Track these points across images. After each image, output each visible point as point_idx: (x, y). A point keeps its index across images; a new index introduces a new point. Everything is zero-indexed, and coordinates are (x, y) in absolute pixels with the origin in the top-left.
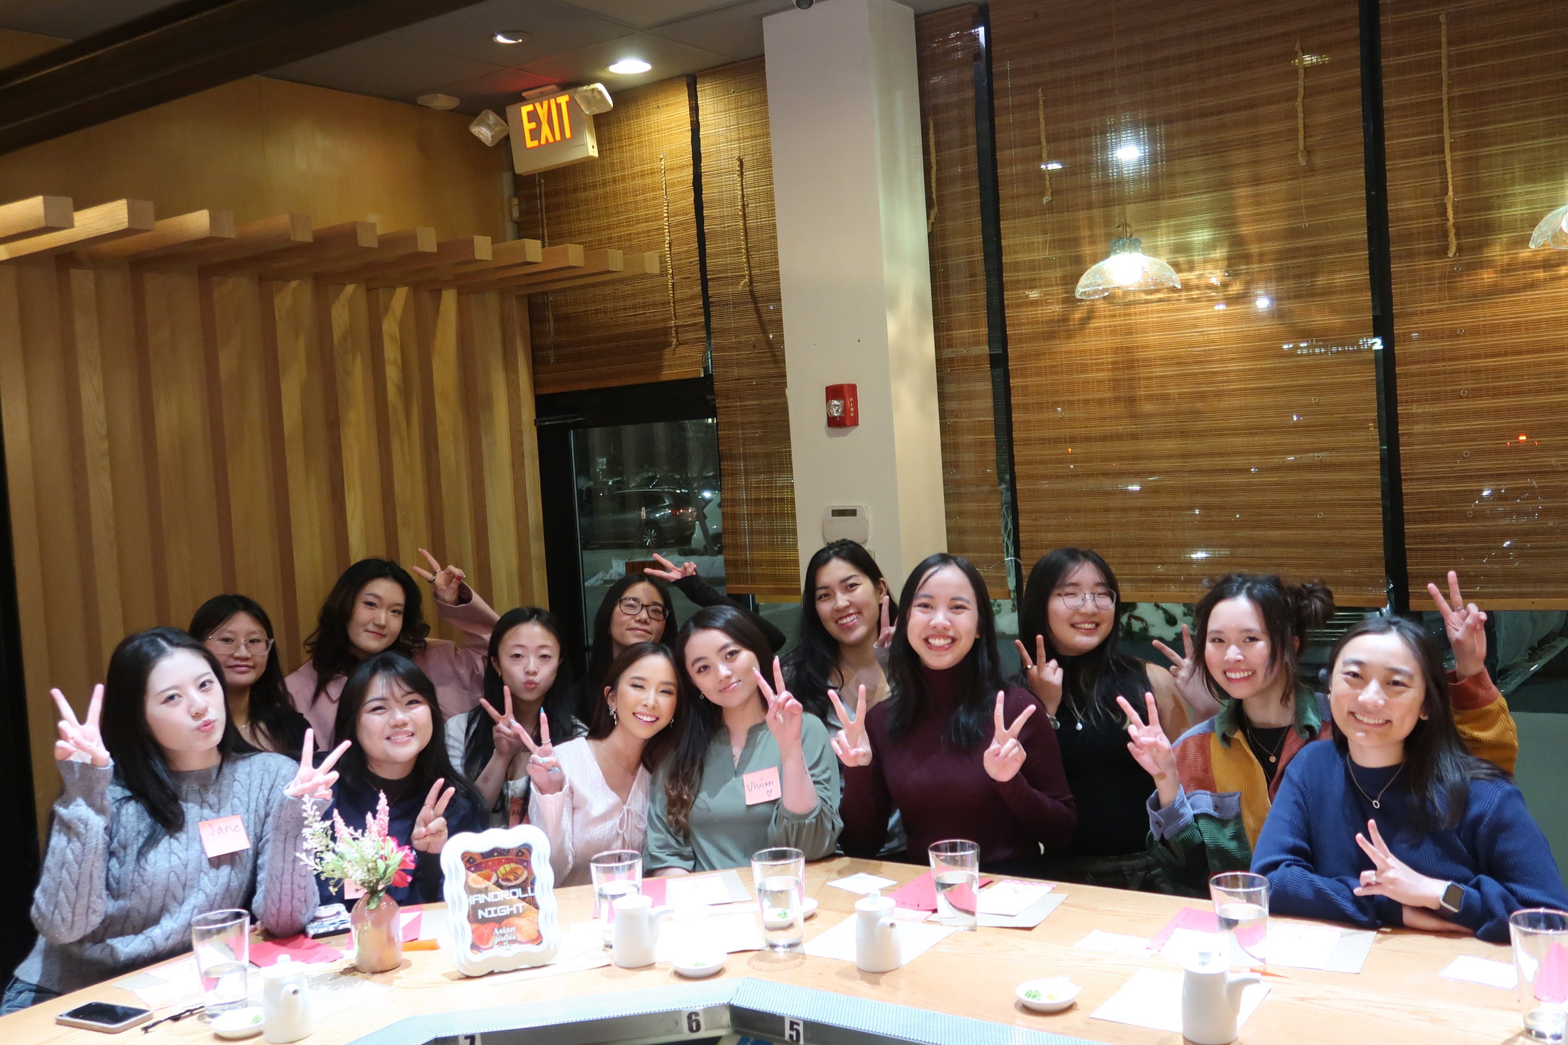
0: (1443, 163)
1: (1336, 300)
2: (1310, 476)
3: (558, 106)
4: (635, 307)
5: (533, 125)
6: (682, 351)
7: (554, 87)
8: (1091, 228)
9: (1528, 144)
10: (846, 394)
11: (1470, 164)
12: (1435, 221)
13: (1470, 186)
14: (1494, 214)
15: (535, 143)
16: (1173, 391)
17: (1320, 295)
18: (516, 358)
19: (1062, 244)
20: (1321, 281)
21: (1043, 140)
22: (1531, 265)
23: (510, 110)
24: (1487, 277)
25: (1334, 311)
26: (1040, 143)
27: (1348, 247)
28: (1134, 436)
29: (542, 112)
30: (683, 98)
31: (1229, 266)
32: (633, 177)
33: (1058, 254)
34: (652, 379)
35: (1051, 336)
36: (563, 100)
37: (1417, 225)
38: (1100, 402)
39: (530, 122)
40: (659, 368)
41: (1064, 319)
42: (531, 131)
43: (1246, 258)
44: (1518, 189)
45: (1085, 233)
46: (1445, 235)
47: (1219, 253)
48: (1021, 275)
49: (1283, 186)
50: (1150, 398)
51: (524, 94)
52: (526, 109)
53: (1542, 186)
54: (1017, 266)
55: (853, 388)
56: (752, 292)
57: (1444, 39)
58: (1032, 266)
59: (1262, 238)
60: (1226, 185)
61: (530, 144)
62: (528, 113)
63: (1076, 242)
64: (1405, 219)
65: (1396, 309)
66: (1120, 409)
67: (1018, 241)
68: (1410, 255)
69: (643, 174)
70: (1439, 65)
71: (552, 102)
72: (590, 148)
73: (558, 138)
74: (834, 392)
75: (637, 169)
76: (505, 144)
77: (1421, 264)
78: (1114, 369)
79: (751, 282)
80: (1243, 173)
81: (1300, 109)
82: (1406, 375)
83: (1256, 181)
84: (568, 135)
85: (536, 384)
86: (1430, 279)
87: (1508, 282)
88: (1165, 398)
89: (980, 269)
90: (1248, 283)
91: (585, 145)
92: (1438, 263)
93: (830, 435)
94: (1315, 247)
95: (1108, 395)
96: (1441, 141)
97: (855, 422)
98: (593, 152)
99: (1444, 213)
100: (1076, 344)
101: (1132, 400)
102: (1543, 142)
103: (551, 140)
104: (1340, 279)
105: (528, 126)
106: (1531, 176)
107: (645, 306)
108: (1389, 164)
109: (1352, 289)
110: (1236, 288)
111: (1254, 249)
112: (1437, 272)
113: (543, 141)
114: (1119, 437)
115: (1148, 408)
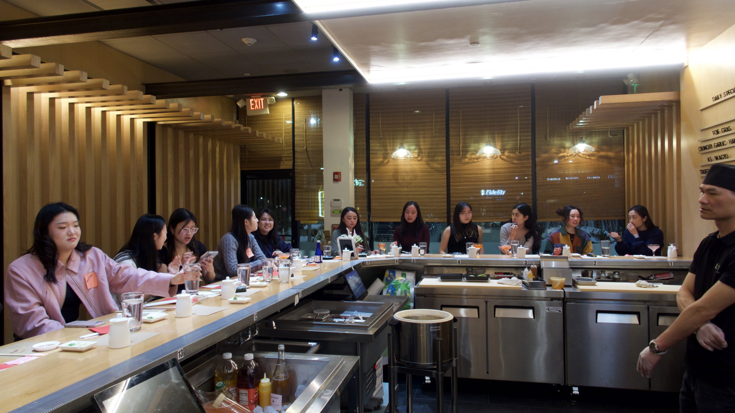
0: (460, 138)
1: (439, 162)
2: (433, 196)
3: (261, 101)
4: (272, 151)
5: (253, 104)
6: (286, 162)
7: (260, 96)
8: (390, 143)
9: (474, 136)
10: (339, 174)
11: (464, 139)
12: (458, 149)
13: (464, 143)
14: (468, 149)
15: (253, 109)
16: (406, 178)
17: (436, 161)
18: (237, 160)
19: (383, 146)
20: (436, 158)
21: (380, 124)
22: (474, 159)
23: (247, 100)
24: (467, 160)
25: (439, 164)
26: (379, 125)
27: (442, 152)
28: (397, 187)
29: (256, 101)
30: (291, 103)
31: (418, 154)
32: (274, 119)
33: (381, 148)
34: (277, 168)
35: (380, 165)
36: (262, 99)
37: (455, 149)
38: (390, 180)
39: (252, 103)
40: (280, 166)
41: (383, 162)
42: (252, 105)
43: (422, 153)
44: (473, 144)
45: (388, 144)
46: (460, 151)
47: (416, 151)
48: (374, 152)
49: (430, 139)
50: (401, 179)
51: (252, 97)
52: (251, 100)
53: (476, 144)
54: (373, 150)
55: (340, 173)
56: (306, 150)
57: (461, 116)
58: (377, 150)
59: (425, 149)
60: (418, 138)
61: (252, 108)
62: (252, 101)
63: (386, 146)
64: (453, 148)
65: (451, 165)
66: (394, 181)
67: (373, 145)
68: (453, 155)
69: (277, 119)
70: (460, 120)
71: (259, 99)
72: (268, 112)
73: (260, 108)
74: (335, 174)
75: (276, 118)
76: (245, 108)
77: (455, 157)
78: (393, 173)
79: (306, 147)
80: (421, 136)
81: (434, 125)
82: (452, 177)
83: (424, 138)
84: (263, 108)
85: (241, 168)
86: (457, 160)
87: (471, 161)
88: (404, 179)
89: (365, 150)
90: (422, 158)
91: (267, 111)
92: (458, 157)
93: (334, 183)
94: (436, 152)
95: (392, 178)
96: (460, 134)
97: (340, 180)
98: (269, 113)
99: (459, 148)
100: (386, 167)
101: (397, 180)
102: (477, 136)
103: (258, 108)
104: (440, 158)
105: (251, 104)
106: (475, 142)
107: (275, 151)
108: (450, 137)
109: (442, 160)
110: (419, 158)
111: (423, 151)
112: (458, 159)
113: (256, 108)
114: (394, 187)
115: (401, 181)
